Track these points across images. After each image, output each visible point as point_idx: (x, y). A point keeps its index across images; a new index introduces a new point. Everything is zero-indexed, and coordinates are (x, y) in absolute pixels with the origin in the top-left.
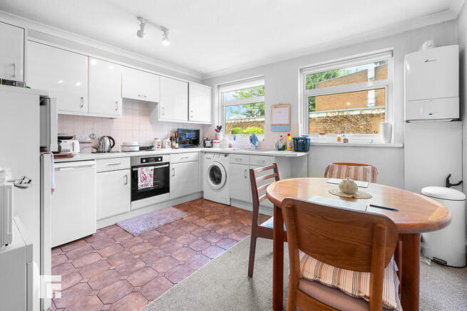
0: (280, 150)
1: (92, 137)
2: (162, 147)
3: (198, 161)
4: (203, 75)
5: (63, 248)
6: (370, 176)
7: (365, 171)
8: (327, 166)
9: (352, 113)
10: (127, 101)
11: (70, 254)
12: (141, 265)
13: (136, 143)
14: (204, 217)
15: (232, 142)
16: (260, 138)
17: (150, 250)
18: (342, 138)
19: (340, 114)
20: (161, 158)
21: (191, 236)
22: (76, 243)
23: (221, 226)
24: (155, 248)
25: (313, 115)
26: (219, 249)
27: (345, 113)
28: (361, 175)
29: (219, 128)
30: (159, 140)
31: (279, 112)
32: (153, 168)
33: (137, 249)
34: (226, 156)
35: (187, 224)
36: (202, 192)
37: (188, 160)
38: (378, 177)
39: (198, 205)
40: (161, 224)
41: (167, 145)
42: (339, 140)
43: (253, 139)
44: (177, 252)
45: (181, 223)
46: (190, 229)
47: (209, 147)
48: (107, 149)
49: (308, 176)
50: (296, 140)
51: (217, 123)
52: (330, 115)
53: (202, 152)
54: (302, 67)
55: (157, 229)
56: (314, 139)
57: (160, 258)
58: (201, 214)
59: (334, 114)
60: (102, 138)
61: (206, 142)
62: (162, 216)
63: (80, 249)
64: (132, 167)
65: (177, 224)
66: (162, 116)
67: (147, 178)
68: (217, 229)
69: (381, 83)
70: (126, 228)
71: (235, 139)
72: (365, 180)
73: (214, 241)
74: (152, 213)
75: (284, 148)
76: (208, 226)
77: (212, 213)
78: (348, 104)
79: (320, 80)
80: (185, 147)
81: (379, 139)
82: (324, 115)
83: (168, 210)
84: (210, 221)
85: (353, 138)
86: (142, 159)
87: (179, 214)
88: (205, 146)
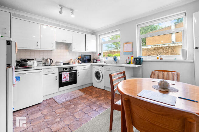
0: (128, 64)
1: (43, 59)
2: (74, 63)
3: (90, 69)
4: (93, 31)
5: (27, 109)
6: (175, 77)
7: (173, 75)
8: (151, 72)
9: (164, 46)
10: (57, 43)
11: (29, 112)
12: (58, 119)
13: (62, 61)
14: (91, 95)
15: (106, 60)
16: (119, 58)
17: (64, 111)
18: (159, 58)
19: (158, 46)
20: (73, 68)
21: (84, 105)
22: (33, 107)
23: (99, 100)
24: (67, 110)
25: (144, 47)
26: (96, 112)
27: (161, 46)
28: (171, 77)
29: (100, 54)
30: (73, 60)
31: (127, 46)
32: (69, 72)
33: (58, 111)
34: (102, 67)
35: (84, 98)
36: (92, 83)
37: (85, 69)
38: (181, 78)
39: (90, 89)
40: (72, 98)
41: (76, 62)
42: (158, 58)
43: (115, 59)
44: (76, 113)
45: (81, 98)
46: (84, 101)
47: (96, 63)
48: (49, 64)
49: (142, 78)
50: (136, 59)
51: (99, 52)
52: (153, 47)
53: (92, 65)
54: (138, 24)
55: (69, 101)
56: (144, 58)
57: (68, 116)
58: (91, 94)
59: (155, 47)
60: (47, 59)
61: (94, 60)
62: (73, 95)
63: (34, 110)
64: (59, 72)
65: (79, 98)
66: (73, 49)
67: (66, 77)
68: (97, 102)
69: (180, 29)
70: (56, 100)
71: (107, 59)
72: (173, 80)
73: (95, 108)
74: (68, 93)
75: (130, 63)
76: (93, 100)
77: (96, 93)
78: (162, 42)
79: (148, 32)
80: (85, 63)
81: (180, 58)
82: (150, 47)
83: (76, 91)
84: (94, 97)
85: (165, 57)
86: (64, 69)
87: (81, 93)
88: (93, 62)
